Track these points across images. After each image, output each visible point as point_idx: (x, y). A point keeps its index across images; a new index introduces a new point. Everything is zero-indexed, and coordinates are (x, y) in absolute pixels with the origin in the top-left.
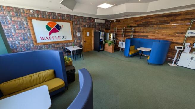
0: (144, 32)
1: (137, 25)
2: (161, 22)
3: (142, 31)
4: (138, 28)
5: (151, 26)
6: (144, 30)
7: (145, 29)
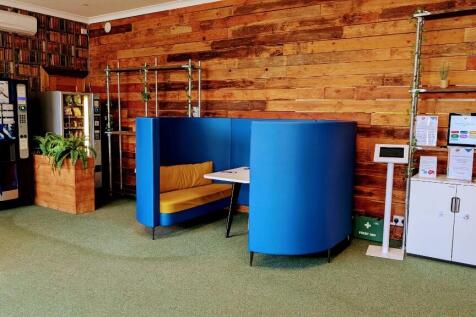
0: (245, 84)
1: (209, 49)
2: (308, 28)
3: (236, 76)
4: (216, 60)
5: (273, 49)
6: (248, 74)
7: (250, 66)
